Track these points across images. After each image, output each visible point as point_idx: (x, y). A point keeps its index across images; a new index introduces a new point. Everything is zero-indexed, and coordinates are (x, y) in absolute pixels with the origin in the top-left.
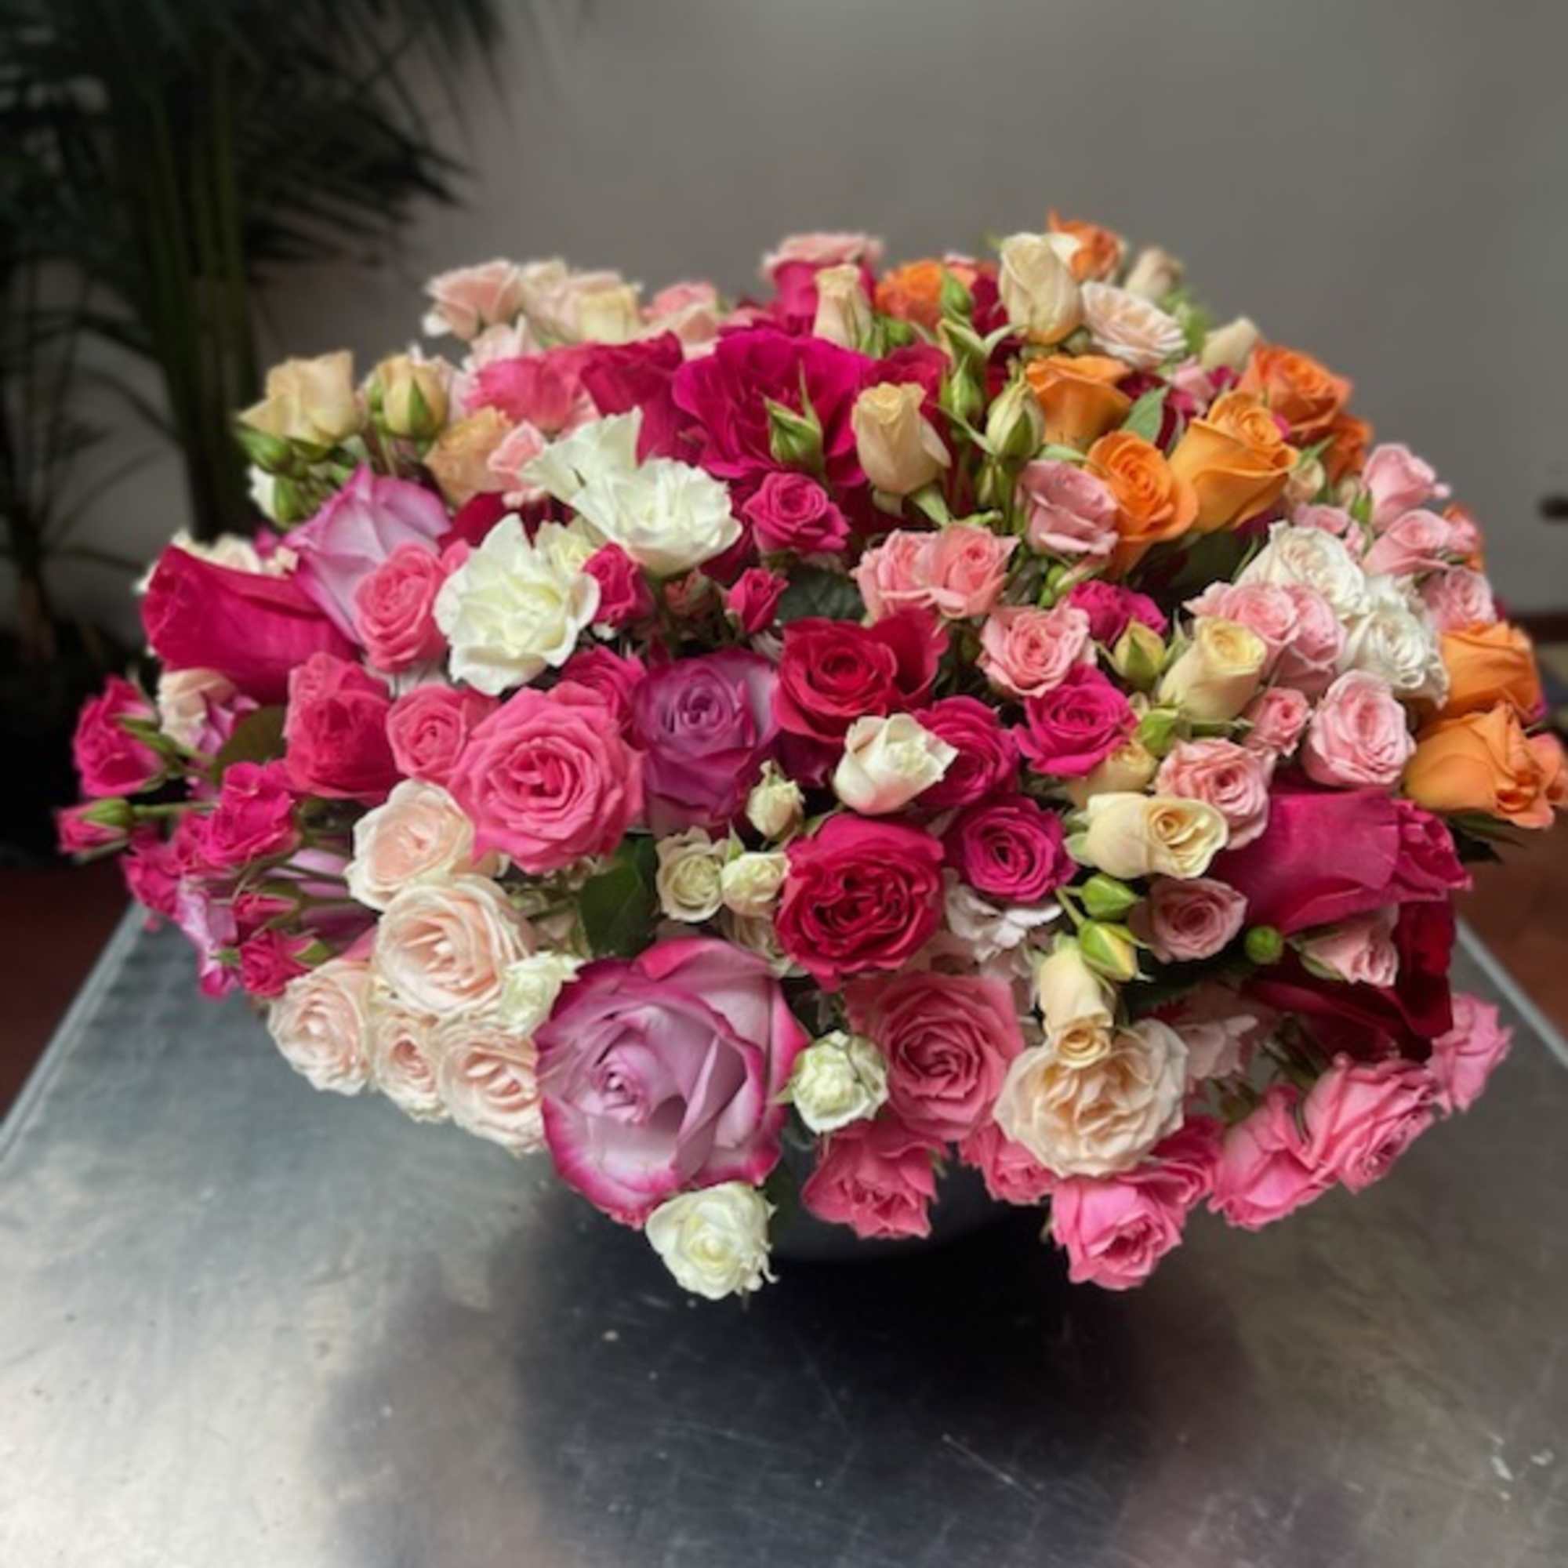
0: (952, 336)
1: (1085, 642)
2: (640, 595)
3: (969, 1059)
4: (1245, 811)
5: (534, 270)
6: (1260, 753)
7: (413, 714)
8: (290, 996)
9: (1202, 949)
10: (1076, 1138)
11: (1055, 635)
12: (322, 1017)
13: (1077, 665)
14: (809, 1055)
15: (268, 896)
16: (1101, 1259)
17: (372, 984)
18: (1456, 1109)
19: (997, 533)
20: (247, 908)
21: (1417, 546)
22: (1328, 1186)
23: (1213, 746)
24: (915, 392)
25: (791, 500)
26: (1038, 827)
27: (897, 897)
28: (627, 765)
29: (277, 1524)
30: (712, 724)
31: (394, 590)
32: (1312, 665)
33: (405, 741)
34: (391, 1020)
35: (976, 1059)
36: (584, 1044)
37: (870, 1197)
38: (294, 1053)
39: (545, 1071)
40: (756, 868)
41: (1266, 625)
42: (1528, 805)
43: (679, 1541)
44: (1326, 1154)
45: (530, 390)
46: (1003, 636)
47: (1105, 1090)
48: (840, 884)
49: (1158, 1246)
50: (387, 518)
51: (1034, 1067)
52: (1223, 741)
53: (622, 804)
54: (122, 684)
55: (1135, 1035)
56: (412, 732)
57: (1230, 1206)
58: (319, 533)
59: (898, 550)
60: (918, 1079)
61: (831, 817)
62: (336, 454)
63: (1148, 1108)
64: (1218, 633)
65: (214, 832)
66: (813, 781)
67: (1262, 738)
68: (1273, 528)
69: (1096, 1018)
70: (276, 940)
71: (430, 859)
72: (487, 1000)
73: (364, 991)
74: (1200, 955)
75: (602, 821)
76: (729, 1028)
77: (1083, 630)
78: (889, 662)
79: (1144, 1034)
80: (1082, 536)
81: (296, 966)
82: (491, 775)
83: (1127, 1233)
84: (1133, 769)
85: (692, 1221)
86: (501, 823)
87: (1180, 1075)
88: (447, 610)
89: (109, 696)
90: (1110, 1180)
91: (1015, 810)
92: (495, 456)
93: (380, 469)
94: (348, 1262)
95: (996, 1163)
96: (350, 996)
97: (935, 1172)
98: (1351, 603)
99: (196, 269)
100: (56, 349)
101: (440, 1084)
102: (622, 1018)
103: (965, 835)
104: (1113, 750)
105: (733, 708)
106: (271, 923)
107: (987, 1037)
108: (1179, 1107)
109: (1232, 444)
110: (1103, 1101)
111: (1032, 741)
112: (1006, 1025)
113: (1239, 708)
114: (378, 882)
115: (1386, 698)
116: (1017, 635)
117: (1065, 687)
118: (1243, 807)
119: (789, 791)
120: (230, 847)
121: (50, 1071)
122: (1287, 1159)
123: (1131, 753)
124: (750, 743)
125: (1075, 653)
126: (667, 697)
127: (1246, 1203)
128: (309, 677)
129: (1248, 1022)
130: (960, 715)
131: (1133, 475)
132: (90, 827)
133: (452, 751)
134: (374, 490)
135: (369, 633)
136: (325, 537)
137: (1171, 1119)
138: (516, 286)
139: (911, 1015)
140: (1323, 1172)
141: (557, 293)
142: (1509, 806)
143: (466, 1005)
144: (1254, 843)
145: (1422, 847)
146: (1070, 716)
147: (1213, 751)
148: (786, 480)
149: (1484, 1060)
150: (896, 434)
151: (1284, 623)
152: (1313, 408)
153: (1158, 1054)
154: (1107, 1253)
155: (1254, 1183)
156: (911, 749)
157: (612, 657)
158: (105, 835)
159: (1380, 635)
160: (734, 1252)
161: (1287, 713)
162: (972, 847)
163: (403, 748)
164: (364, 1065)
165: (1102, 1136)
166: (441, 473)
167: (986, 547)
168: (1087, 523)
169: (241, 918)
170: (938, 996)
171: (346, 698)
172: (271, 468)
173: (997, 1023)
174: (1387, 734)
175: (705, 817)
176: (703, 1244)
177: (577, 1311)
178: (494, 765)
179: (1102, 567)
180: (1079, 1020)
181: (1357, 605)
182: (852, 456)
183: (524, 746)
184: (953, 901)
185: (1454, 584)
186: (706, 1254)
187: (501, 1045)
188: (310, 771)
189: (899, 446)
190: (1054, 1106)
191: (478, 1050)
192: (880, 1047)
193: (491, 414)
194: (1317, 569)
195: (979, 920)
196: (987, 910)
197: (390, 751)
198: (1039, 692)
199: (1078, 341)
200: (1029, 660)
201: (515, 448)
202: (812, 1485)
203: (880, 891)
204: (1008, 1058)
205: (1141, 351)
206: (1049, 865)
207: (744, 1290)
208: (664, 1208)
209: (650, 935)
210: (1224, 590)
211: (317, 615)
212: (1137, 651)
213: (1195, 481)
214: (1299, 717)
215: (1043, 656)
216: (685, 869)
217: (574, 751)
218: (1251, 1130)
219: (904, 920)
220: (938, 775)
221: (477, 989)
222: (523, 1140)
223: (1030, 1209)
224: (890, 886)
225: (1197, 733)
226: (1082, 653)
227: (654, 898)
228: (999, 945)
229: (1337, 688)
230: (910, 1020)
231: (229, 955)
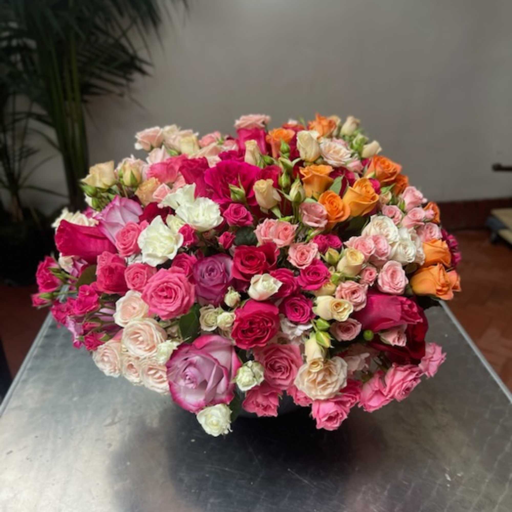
0: (283, 163)
1: (317, 253)
2: (195, 238)
3: (287, 368)
4: (359, 301)
5: (167, 128)
6: (363, 285)
7: (132, 272)
8: (99, 350)
9: (350, 338)
10: (317, 390)
11: (308, 251)
12: (107, 356)
13: (315, 259)
14: (241, 369)
15: (92, 323)
16: (325, 422)
17: (121, 347)
18: (431, 376)
19: (292, 224)
20: (87, 326)
21: (415, 219)
22: (392, 400)
23: (351, 283)
24: (270, 182)
25: (237, 212)
26: (305, 303)
27: (264, 327)
28: (190, 289)
29: (97, 496)
30: (214, 276)
31: (126, 235)
32: (380, 258)
33: (130, 280)
34: (127, 358)
35: (289, 368)
36: (179, 366)
37: (261, 406)
38: (100, 365)
39: (169, 373)
40: (226, 317)
41: (366, 249)
42: (446, 293)
43: (212, 500)
44: (390, 391)
45: (165, 172)
46: (294, 252)
47: (324, 376)
48: (248, 323)
49: (341, 418)
50: (125, 211)
51: (304, 371)
52: (353, 282)
53: (189, 301)
54: (49, 258)
55: (332, 362)
56: (132, 277)
57: (365, 405)
58: (105, 216)
59: (267, 225)
60: (273, 373)
61: (248, 301)
62: (109, 190)
63: (337, 381)
64: (351, 253)
65: (77, 305)
66: (243, 291)
67: (364, 281)
68: (372, 217)
69: (319, 359)
70: (94, 335)
71: (137, 313)
72: (153, 353)
73: (119, 349)
74: (349, 340)
75: (183, 306)
76: (219, 363)
77: (316, 250)
78: (264, 258)
79: (335, 361)
80: (317, 222)
81: (100, 342)
82: (153, 294)
83: (332, 415)
84: (330, 289)
85: (209, 416)
86: (155, 307)
87: (346, 372)
88: (141, 242)
89: (46, 262)
90: (327, 401)
91: (299, 299)
92: (155, 193)
93: (123, 195)
94: (116, 420)
95: (296, 396)
96: (115, 351)
97: (279, 398)
98: (393, 239)
99: (66, 98)
100: (23, 123)
101: (141, 375)
102: (189, 360)
103: (286, 305)
104: (324, 284)
105: (220, 271)
106: (93, 330)
107: (292, 361)
108: (346, 380)
109: (359, 195)
110: (324, 379)
111: (302, 281)
112: (297, 358)
113: (358, 273)
114: (122, 319)
115: (399, 268)
116: (298, 251)
117: (311, 266)
118: (359, 300)
119: (236, 295)
120: (81, 310)
121: (28, 362)
122: (379, 392)
123: (330, 284)
124: (225, 282)
125: (314, 256)
126: (202, 268)
127: (368, 405)
128: (103, 258)
129: (367, 355)
130: (283, 273)
131: (332, 204)
132: (41, 300)
133: (143, 283)
134: (121, 201)
135: (119, 248)
136: (107, 217)
137: (343, 383)
138: (162, 134)
139: (271, 356)
140: (389, 396)
141: (173, 137)
142: (440, 293)
143: (147, 354)
144: (363, 309)
145: (408, 311)
146: (313, 274)
147: (351, 284)
148: (235, 206)
149: (437, 363)
150: (265, 194)
151: (371, 249)
152: (389, 175)
153: (339, 366)
154: (327, 421)
155: (370, 399)
156: (269, 284)
157: (187, 256)
158: (45, 302)
159: (401, 247)
160: (220, 424)
161: (371, 274)
162: (287, 308)
163: (129, 282)
164: (120, 370)
165: (324, 389)
166: (140, 197)
167: (289, 227)
168: (318, 219)
169: (85, 329)
170: (278, 350)
171: (113, 265)
172: (91, 196)
173: (295, 357)
174: (400, 279)
175: (213, 302)
176: (212, 422)
177: (183, 433)
178: (154, 291)
179: (322, 231)
180: (314, 359)
181: (396, 239)
182: (254, 197)
183: (162, 286)
184: (284, 323)
185: (427, 228)
186: (213, 425)
187: (157, 365)
188: (103, 286)
189: (266, 196)
190: (311, 381)
191: (151, 367)
192: (262, 364)
193: (154, 180)
194: (385, 228)
195: (290, 328)
196: (292, 325)
197: (126, 282)
198: (304, 268)
199: (319, 161)
200: (301, 258)
201: (161, 191)
202: (250, 483)
203: (259, 325)
204: (298, 367)
205: (338, 162)
206: (309, 314)
207: (224, 434)
208: (202, 411)
209: (199, 333)
210: (355, 239)
211: (105, 238)
212: (330, 256)
213: (350, 204)
214: (374, 275)
215: (305, 257)
216: (207, 316)
217: (175, 287)
218: (369, 384)
219: (265, 334)
220: (276, 291)
221: (151, 349)
222: (163, 391)
223: (307, 408)
224: (261, 324)
225: (347, 279)
226: (316, 256)
227: (199, 325)
228: (296, 335)
229: (386, 266)
230: (270, 358)
231: (82, 338)
